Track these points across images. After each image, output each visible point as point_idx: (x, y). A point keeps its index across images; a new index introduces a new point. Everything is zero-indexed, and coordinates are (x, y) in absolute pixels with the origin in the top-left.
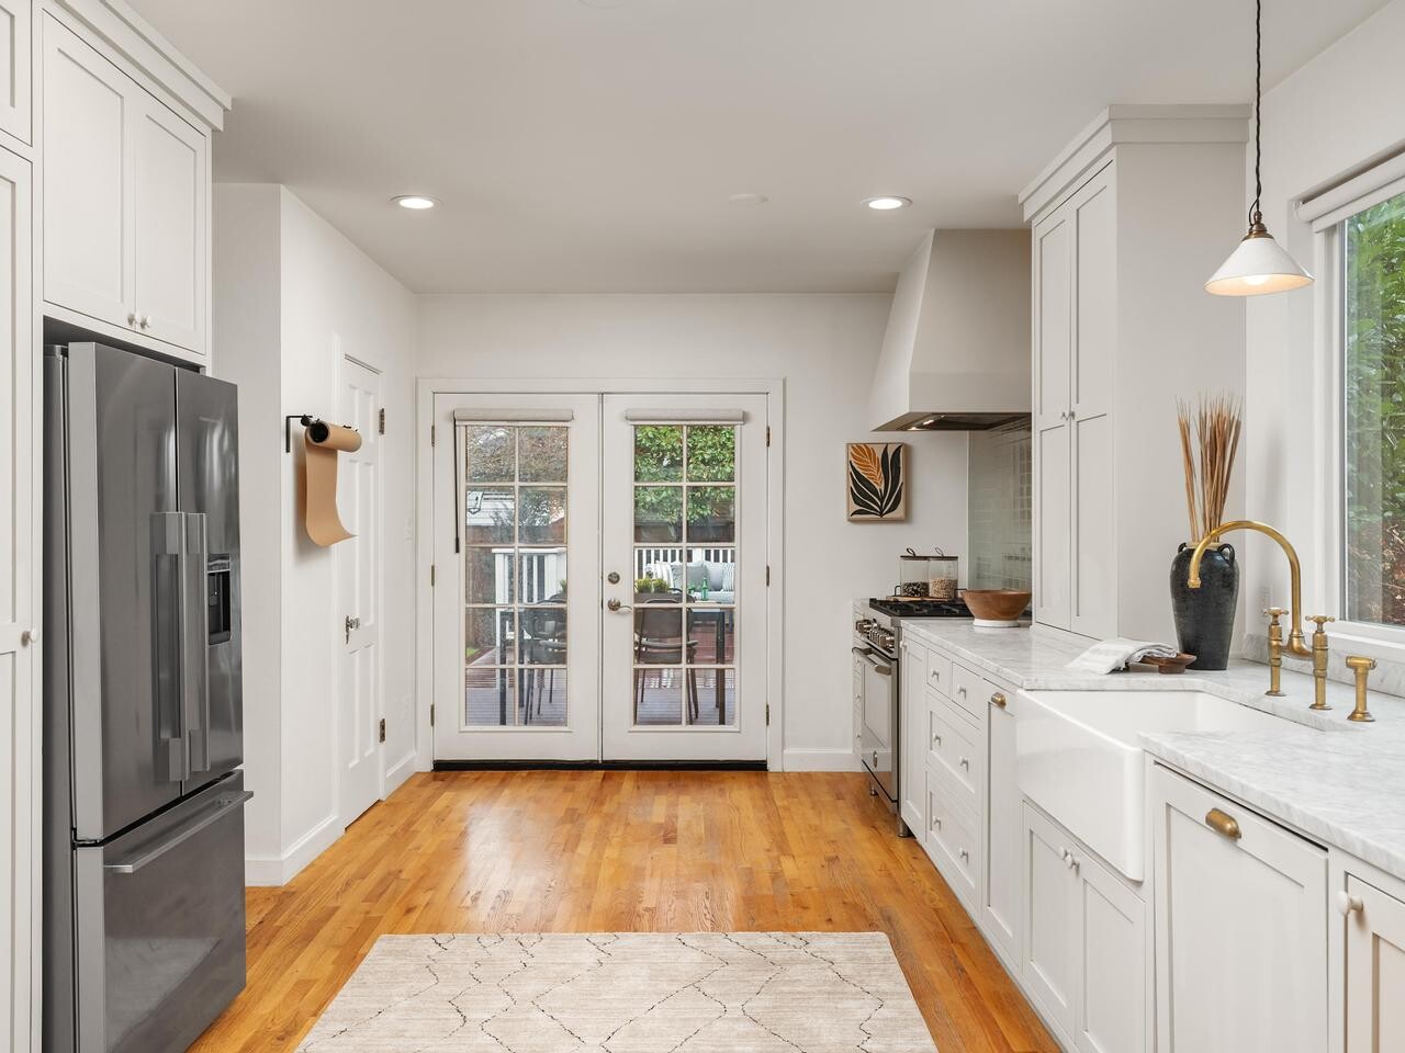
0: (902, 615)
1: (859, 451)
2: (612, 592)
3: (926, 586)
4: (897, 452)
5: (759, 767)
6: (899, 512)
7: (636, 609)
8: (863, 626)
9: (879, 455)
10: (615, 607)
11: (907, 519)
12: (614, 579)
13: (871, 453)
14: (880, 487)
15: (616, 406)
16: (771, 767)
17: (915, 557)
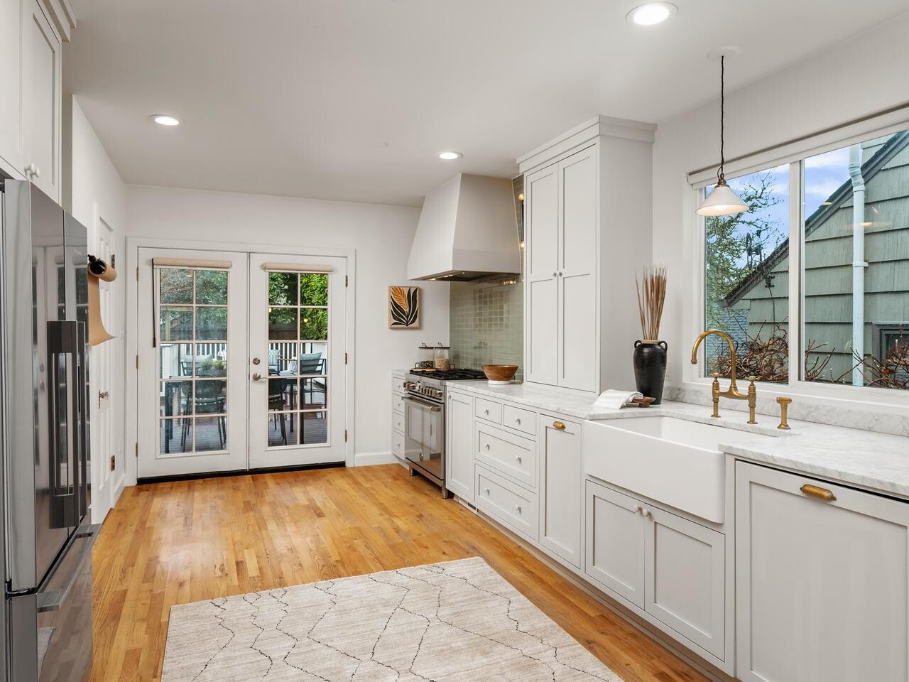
0: (445, 379)
1: (396, 291)
2: (255, 369)
3: (432, 363)
4: (415, 291)
5: (341, 465)
6: (416, 324)
7: (270, 380)
8: (407, 385)
9: (406, 293)
10: (257, 378)
11: (419, 328)
12: (256, 362)
13: (402, 292)
14: (407, 310)
15: (257, 261)
16: (348, 465)
17: (426, 348)
